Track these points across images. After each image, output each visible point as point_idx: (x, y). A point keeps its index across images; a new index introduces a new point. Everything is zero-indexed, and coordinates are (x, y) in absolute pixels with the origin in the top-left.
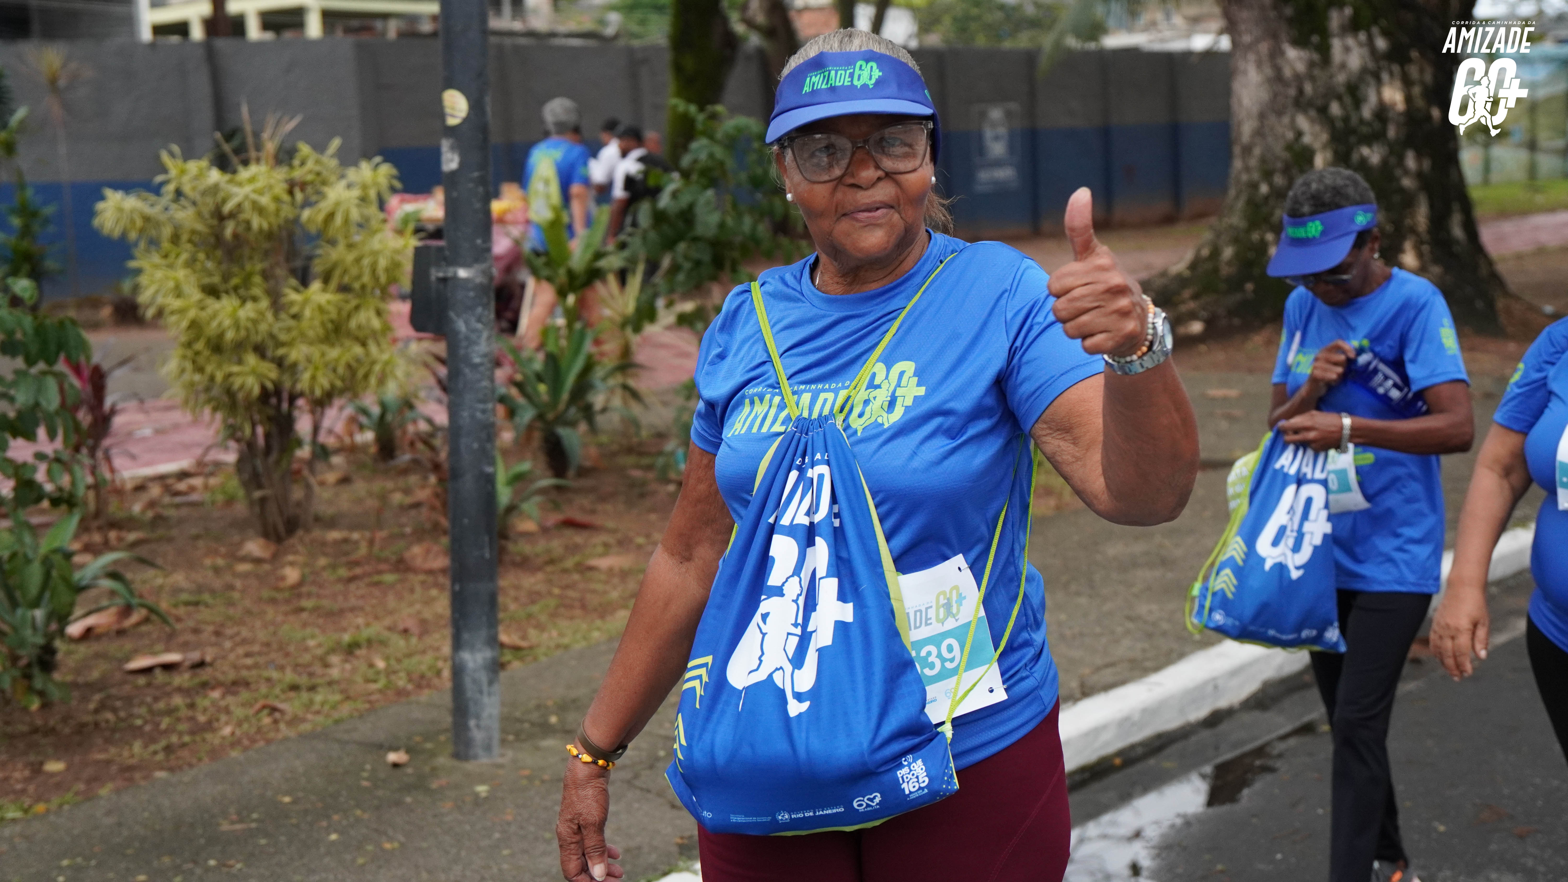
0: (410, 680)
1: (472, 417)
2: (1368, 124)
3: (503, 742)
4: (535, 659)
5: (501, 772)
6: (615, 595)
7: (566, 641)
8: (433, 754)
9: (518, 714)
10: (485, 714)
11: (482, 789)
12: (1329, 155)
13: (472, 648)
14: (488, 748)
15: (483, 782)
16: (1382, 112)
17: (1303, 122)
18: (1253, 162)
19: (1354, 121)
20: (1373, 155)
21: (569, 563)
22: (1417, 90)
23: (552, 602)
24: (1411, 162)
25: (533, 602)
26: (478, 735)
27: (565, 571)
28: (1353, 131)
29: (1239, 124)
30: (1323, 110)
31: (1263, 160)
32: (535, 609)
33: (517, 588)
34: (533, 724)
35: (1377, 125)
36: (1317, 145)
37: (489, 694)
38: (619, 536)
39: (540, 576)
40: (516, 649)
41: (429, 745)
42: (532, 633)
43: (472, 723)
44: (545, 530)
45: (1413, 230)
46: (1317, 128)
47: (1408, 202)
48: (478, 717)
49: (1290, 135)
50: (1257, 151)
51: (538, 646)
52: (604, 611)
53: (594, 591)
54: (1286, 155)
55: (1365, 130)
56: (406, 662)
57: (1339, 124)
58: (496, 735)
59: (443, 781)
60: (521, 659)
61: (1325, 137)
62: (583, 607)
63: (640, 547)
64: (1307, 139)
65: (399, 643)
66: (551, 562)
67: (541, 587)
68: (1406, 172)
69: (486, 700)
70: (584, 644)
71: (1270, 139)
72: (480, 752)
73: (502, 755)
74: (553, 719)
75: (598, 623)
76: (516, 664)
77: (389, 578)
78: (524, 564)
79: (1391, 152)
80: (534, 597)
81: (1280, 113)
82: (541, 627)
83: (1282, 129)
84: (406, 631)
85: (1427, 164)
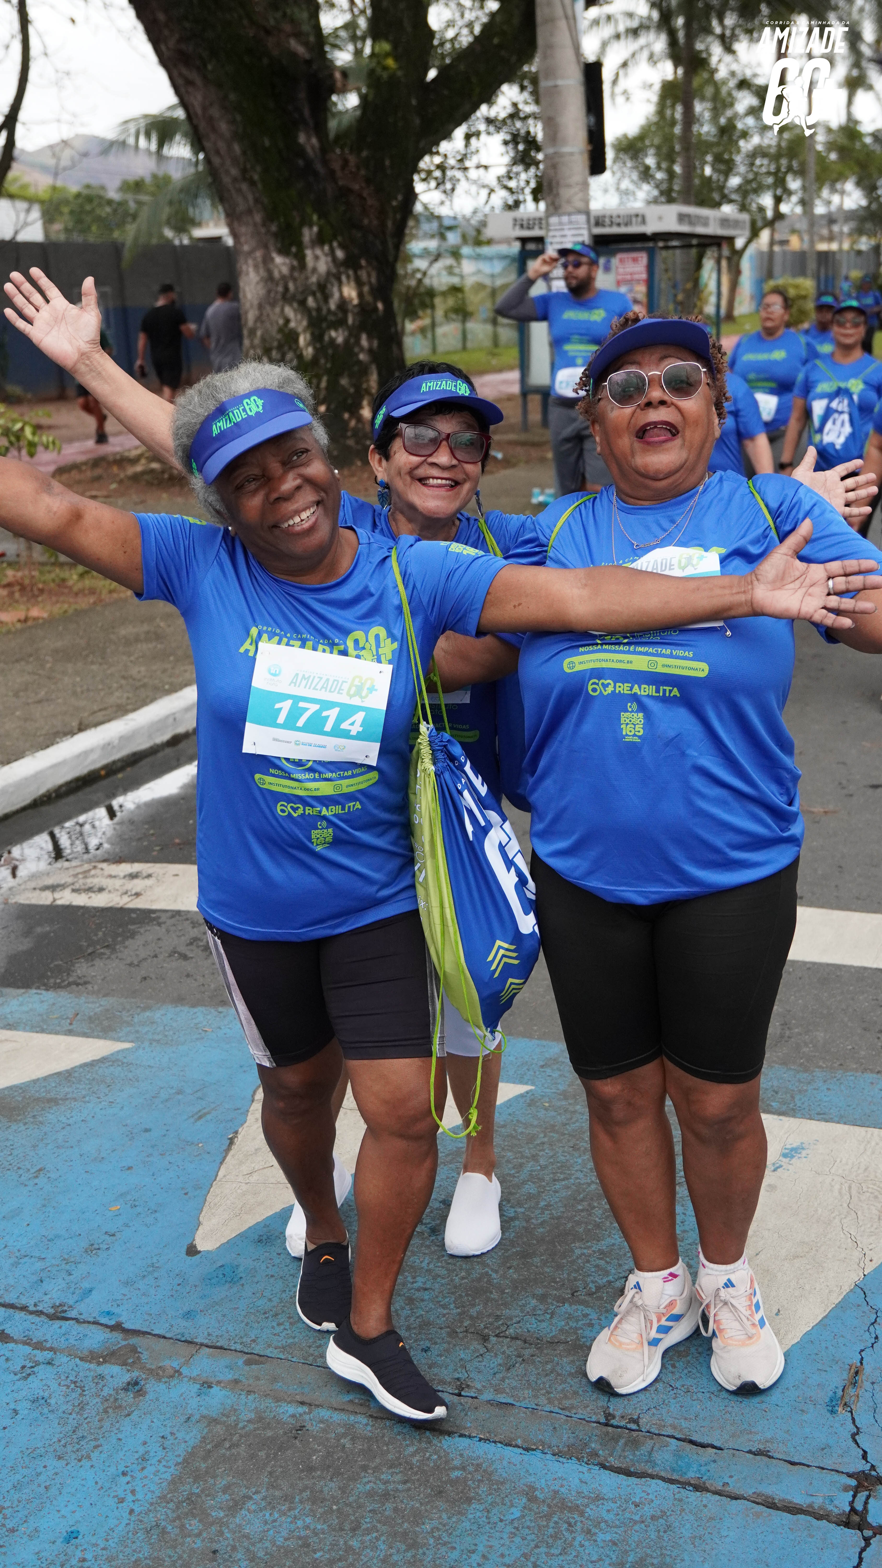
2: (335, 314)
12: (308, 336)
16: (343, 304)
17: (289, 312)
18: (257, 341)
19: (324, 311)
20: (338, 336)
22: (366, 289)
24: (364, 342)
28: (325, 319)
29: (246, 313)
30: (303, 303)
31: (263, 340)
35: (340, 315)
36: (300, 329)
45: (368, 392)
46: (299, 317)
47: (364, 371)
49: (281, 322)
50: (259, 333)
54: (279, 336)
55: (331, 318)
57: (314, 313)
61: (305, 323)
64: (292, 325)
68: (362, 349)
71: (268, 325)
79: (350, 335)
81: (273, 305)
83: (275, 316)
85: (375, 343)
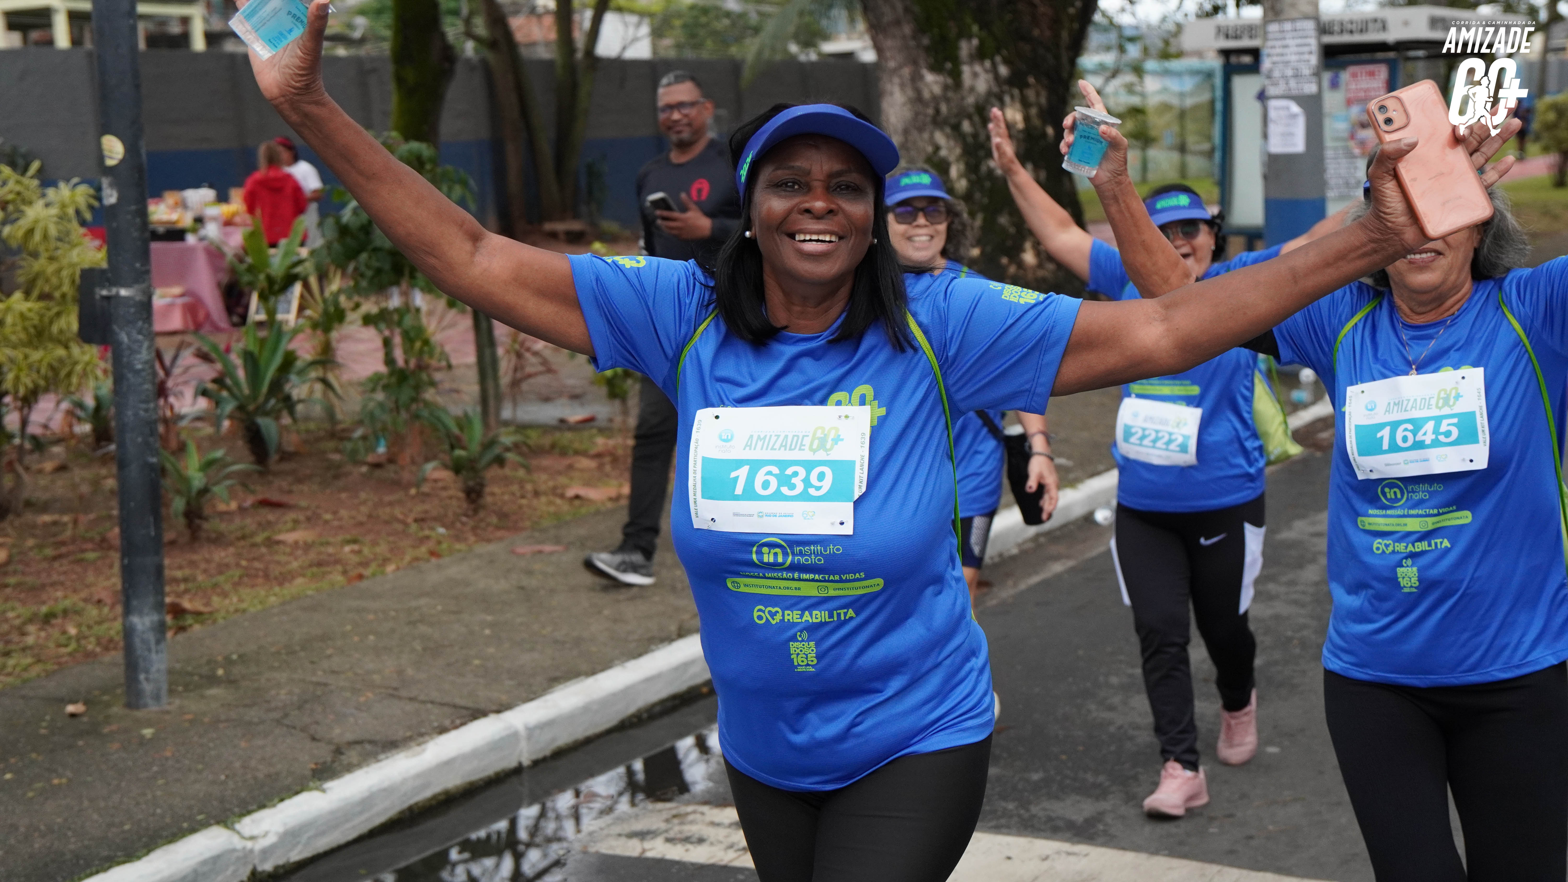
0: (99, 643)
1: (136, 415)
3: (171, 692)
4: (215, 621)
5: (167, 717)
6: (295, 565)
7: (244, 606)
8: (108, 705)
9: (190, 669)
10: (154, 669)
11: (148, 732)
12: (962, 166)
13: (141, 614)
14: (157, 697)
15: (149, 726)
17: (940, 138)
21: (259, 539)
22: (1033, 111)
23: (236, 573)
25: (221, 573)
26: (147, 688)
27: (254, 545)
30: (956, 127)
32: (221, 579)
33: (208, 561)
34: (201, 676)
36: (952, 158)
37: (157, 652)
38: (309, 513)
39: (231, 550)
40: (198, 614)
41: (106, 698)
42: (216, 600)
43: (142, 677)
44: (242, 510)
46: (952, 144)
48: (147, 672)
51: (217, 611)
52: (284, 579)
53: (278, 563)
56: (96, 628)
57: (970, 140)
58: (165, 687)
59: (114, 727)
60: (202, 623)
61: (958, 151)
62: (267, 576)
63: (326, 522)
65: (93, 612)
66: (244, 537)
67: (231, 560)
69: (154, 656)
70: (259, 607)
71: (914, 153)
72: (150, 701)
73: (170, 704)
74: (220, 672)
75: (277, 589)
76: (197, 627)
77: (91, 556)
78: (219, 540)
80: (222, 568)
81: (921, 130)
82: (225, 595)
83: (924, 142)
84: (99, 601)
